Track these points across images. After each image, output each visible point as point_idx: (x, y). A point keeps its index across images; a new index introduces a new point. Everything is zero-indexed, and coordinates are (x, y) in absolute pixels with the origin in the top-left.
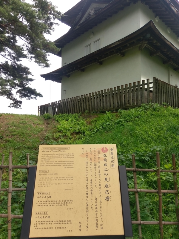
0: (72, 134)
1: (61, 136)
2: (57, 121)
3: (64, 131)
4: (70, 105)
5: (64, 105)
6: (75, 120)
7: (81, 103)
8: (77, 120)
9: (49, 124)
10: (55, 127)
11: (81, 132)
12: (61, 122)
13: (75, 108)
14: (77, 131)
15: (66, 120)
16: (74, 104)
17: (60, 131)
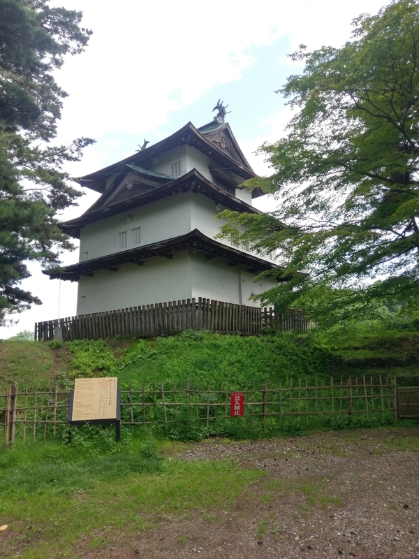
0: (93, 371)
1: (79, 374)
2: (73, 352)
3: (83, 367)
4: (92, 325)
5: (82, 323)
6: (98, 351)
7: (109, 323)
8: (102, 351)
9: (59, 357)
10: (69, 362)
11: (106, 367)
12: (78, 354)
13: (101, 330)
14: (101, 366)
15: (86, 351)
16: (98, 324)
17: (77, 368)
